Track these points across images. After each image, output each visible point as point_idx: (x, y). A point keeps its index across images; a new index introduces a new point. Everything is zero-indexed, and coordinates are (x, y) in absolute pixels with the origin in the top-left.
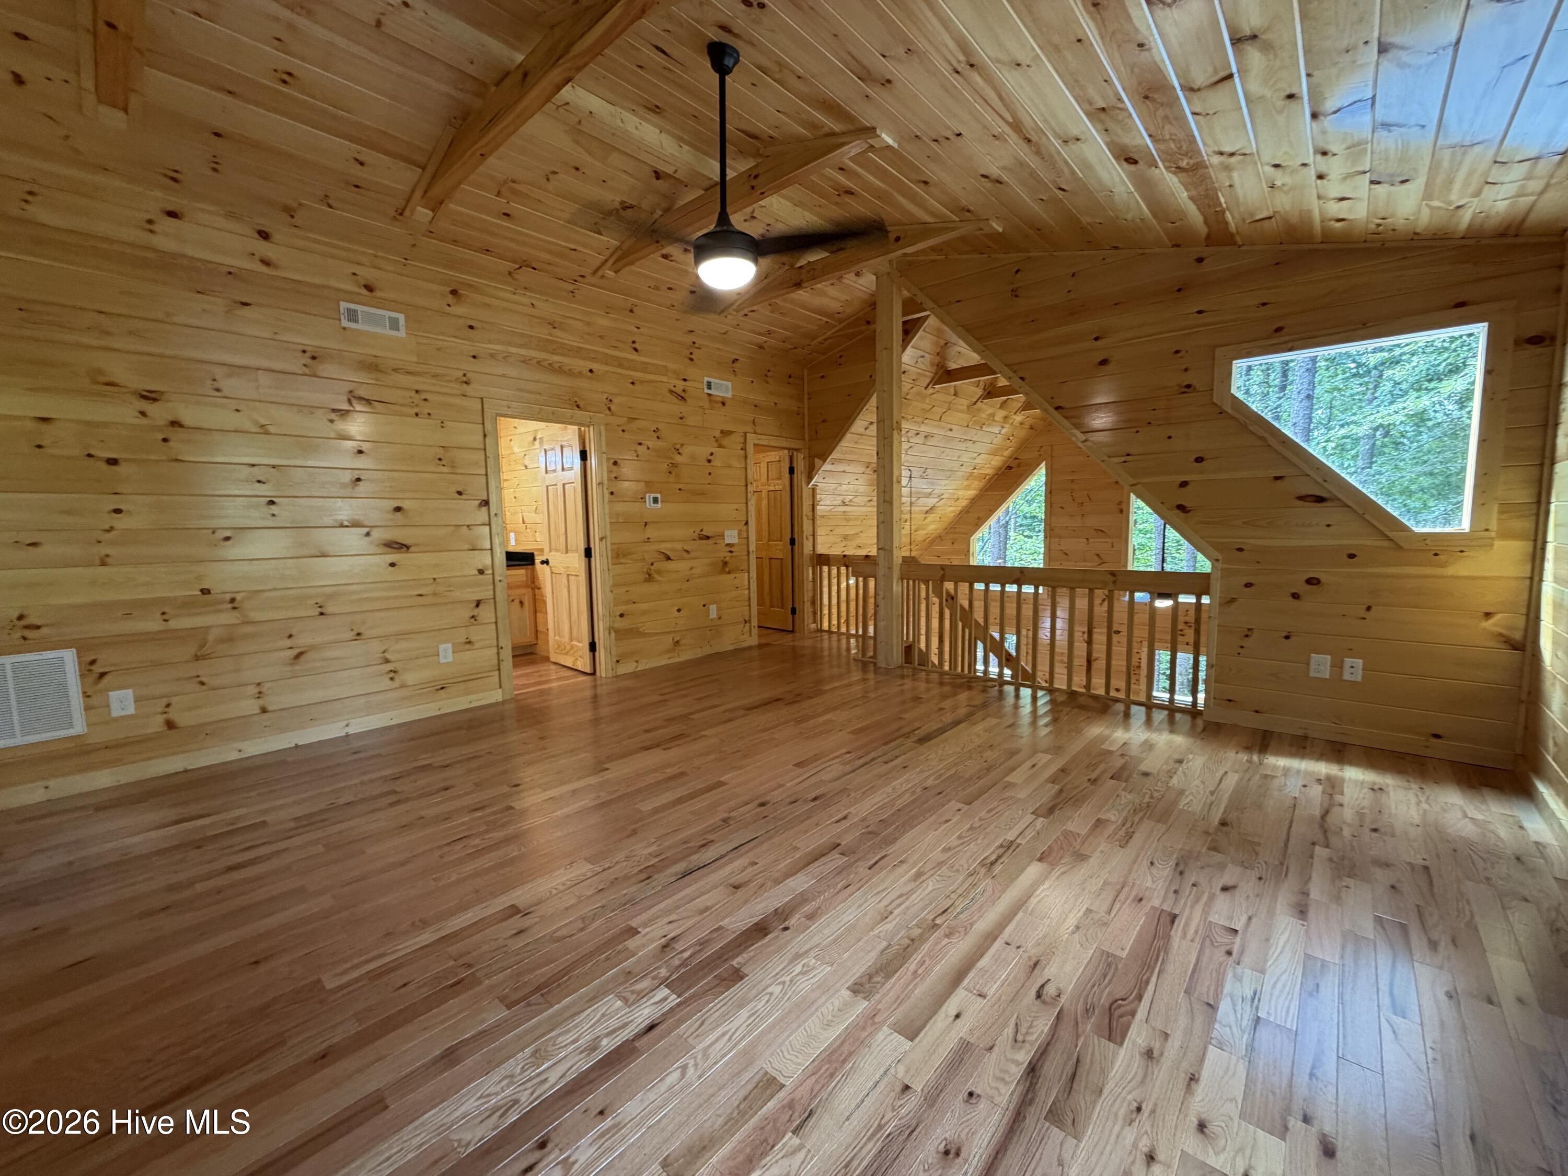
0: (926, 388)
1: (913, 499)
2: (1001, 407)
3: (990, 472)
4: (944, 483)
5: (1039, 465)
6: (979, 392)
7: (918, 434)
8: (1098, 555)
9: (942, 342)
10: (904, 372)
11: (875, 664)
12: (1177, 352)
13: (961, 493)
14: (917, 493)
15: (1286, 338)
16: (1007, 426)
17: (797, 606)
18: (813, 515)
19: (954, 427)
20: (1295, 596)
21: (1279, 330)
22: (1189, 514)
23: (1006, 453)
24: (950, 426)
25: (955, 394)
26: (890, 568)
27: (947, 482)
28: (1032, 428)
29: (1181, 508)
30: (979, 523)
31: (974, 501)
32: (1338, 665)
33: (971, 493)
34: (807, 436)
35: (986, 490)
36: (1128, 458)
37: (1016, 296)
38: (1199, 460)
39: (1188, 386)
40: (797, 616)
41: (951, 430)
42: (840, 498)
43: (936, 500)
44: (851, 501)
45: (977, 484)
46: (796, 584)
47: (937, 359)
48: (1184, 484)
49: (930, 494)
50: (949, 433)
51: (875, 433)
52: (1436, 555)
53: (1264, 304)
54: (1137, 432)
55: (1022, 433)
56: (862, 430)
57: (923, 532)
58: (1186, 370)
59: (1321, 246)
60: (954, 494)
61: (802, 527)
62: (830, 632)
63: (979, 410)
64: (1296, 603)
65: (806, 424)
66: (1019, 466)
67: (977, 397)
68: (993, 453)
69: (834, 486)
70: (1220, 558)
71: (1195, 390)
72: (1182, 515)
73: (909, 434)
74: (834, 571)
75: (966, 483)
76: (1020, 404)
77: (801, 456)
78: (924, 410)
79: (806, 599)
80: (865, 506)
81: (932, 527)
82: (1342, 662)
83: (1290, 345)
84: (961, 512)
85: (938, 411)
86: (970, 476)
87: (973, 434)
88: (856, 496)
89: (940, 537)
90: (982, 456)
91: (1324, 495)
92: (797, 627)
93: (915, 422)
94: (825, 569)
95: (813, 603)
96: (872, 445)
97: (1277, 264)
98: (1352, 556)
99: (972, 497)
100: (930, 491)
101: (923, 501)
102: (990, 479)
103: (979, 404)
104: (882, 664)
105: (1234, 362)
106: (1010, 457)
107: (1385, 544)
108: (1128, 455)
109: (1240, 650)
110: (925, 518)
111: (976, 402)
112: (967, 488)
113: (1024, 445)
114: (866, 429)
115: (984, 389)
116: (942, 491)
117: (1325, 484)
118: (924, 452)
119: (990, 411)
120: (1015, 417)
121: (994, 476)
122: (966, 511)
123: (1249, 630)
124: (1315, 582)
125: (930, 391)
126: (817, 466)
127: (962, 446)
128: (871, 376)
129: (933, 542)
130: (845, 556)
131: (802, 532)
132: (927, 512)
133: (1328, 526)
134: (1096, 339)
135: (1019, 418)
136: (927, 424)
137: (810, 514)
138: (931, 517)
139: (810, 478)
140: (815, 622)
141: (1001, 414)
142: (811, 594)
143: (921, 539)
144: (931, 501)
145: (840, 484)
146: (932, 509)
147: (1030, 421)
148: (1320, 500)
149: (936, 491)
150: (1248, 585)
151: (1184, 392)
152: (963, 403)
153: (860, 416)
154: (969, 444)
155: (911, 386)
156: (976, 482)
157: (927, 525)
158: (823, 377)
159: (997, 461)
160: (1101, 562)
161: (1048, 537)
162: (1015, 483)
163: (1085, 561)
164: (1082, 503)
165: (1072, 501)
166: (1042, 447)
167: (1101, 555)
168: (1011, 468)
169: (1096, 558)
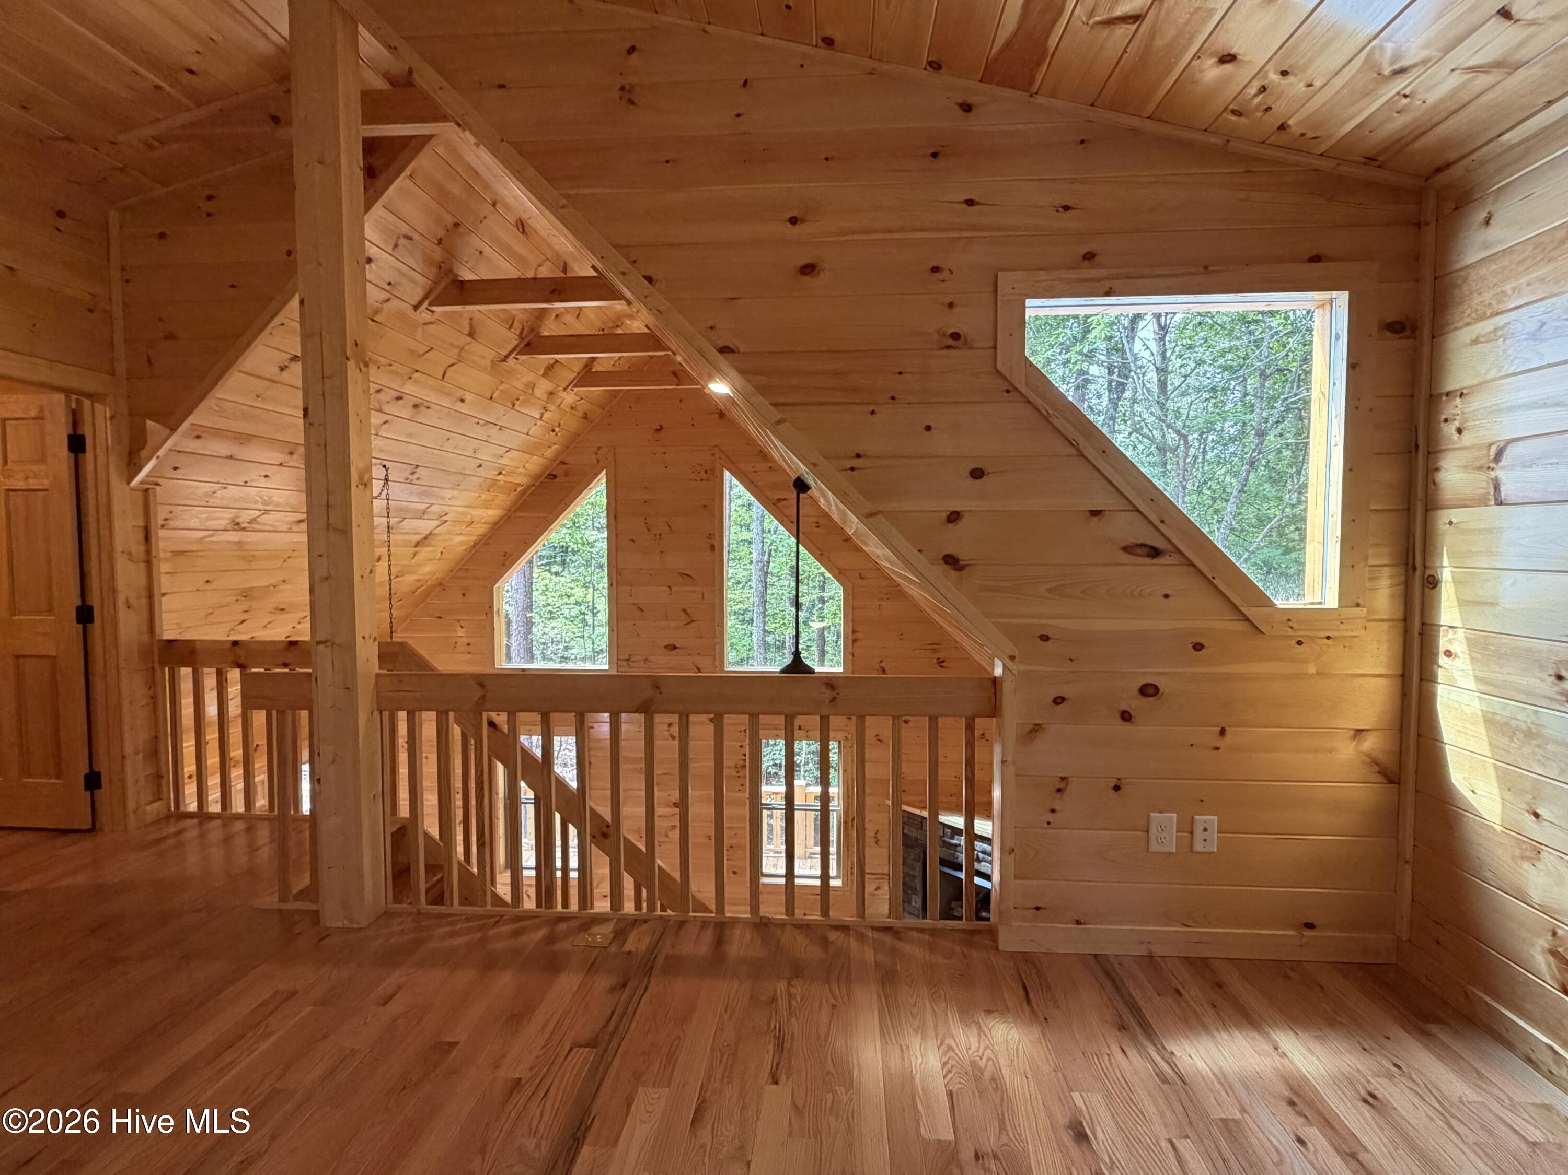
0: (416, 308)
1: (393, 521)
2: (545, 375)
3: (523, 480)
4: (448, 494)
5: (597, 475)
6: (512, 339)
7: (399, 398)
8: (684, 610)
9: (449, 219)
10: (369, 261)
11: (315, 916)
12: (935, 269)
13: (477, 512)
14: (400, 509)
15: (1102, 273)
16: (552, 408)
17: (102, 767)
18: (148, 552)
19: (469, 397)
20: (1126, 717)
21: (1089, 256)
22: (964, 573)
23: (549, 453)
24: (460, 393)
25: (471, 334)
26: (350, 689)
27: (455, 493)
28: (585, 416)
29: (951, 561)
30: (506, 562)
31: (497, 527)
32: (1188, 828)
33: (492, 514)
34: (122, 368)
35: (517, 510)
36: (856, 463)
37: (631, 102)
38: (977, 474)
39: (956, 336)
40: (103, 794)
41: (462, 401)
42: (228, 514)
43: (436, 523)
44: (253, 521)
45: (503, 500)
46: (100, 717)
47: (438, 254)
48: (954, 517)
49: (424, 512)
50: (459, 406)
51: (299, 382)
52: (1300, 643)
53: (1066, 208)
54: (873, 412)
55: (572, 423)
56: (272, 371)
57: (411, 578)
58: (951, 305)
59: (1150, 126)
60: (465, 514)
61: (112, 578)
62: (202, 815)
63: (511, 372)
64: (1127, 727)
65: (118, 338)
66: (566, 474)
67: (510, 347)
68: (529, 450)
69: (208, 487)
70: (1016, 653)
71: (968, 345)
72: (954, 574)
73: (381, 396)
74: (210, 680)
75: (484, 496)
76: (572, 376)
77: (103, 412)
78: (412, 352)
79: (129, 749)
80: (290, 531)
81: (427, 569)
82: (1193, 821)
83: (1108, 284)
84: (476, 544)
85: (439, 359)
86: (492, 485)
87: (498, 413)
88: (266, 512)
89: (441, 585)
90: (514, 454)
91: (1160, 544)
92: (104, 819)
93: (394, 373)
94: (186, 672)
95: (154, 753)
96: (295, 407)
97: (1082, 142)
98: (1198, 647)
99: (494, 519)
100: (424, 506)
101: (410, 524)
102: (523, 493)
103: (511, 361)
104: (333, 918)
105: (1029, 302)
106: (554, 460)
107: (1241, 626)
108: (858, 456)
109: (1050, 817)
110: (415, 554)
111: (507, 357)
112: (486, 505)
113: (573, 442)
114: (282, 369)
115: (520, 335)
116: (445, 508)
117: (1162, 527)
118: (411, 435)
119: (530, 377)
120: (563, 395)
121: (529, 487)
122: (484, 541)
123: (1063, 779)
124: (1151, 691)
125: (424, 315)
126: (152, 440)
127: (480, 432)
128: (289, 253)
129: (427, 594)
130: (235, 643)
131: (114, 591)
132: (417, 544)
133: (1166, 596)
134: (793, 221)
135: (569, 398)
136: (417, 382)
137: (138, 549)
138: (425, 552)
139: (133, 465)
140: (158, 796)
141: (544, 386)
142: (144, 736)
143: (406, 589)
144: (427, 525)
145: (225, 486)
146: (426, 539)
147: (583, 406)
148: (1155, 553)
149: (435, 508)
150: (1059, 701)
151: (949, 347)
152: (482, 352)
153: (264, 337)
154: (494, 431)
155: (385, 296)
156: (501, 497)
157: (419, 565)
158: (162, 236)
159: (534, 464)
160: (688, 620)
161: (614, 585)
162: (562, 500)
163: (667, 620)
164: (660, 535)
165: (646, 531)
166: (600, 448)
167: (689, 610)
168: (555, 477)
169: (683, 615)
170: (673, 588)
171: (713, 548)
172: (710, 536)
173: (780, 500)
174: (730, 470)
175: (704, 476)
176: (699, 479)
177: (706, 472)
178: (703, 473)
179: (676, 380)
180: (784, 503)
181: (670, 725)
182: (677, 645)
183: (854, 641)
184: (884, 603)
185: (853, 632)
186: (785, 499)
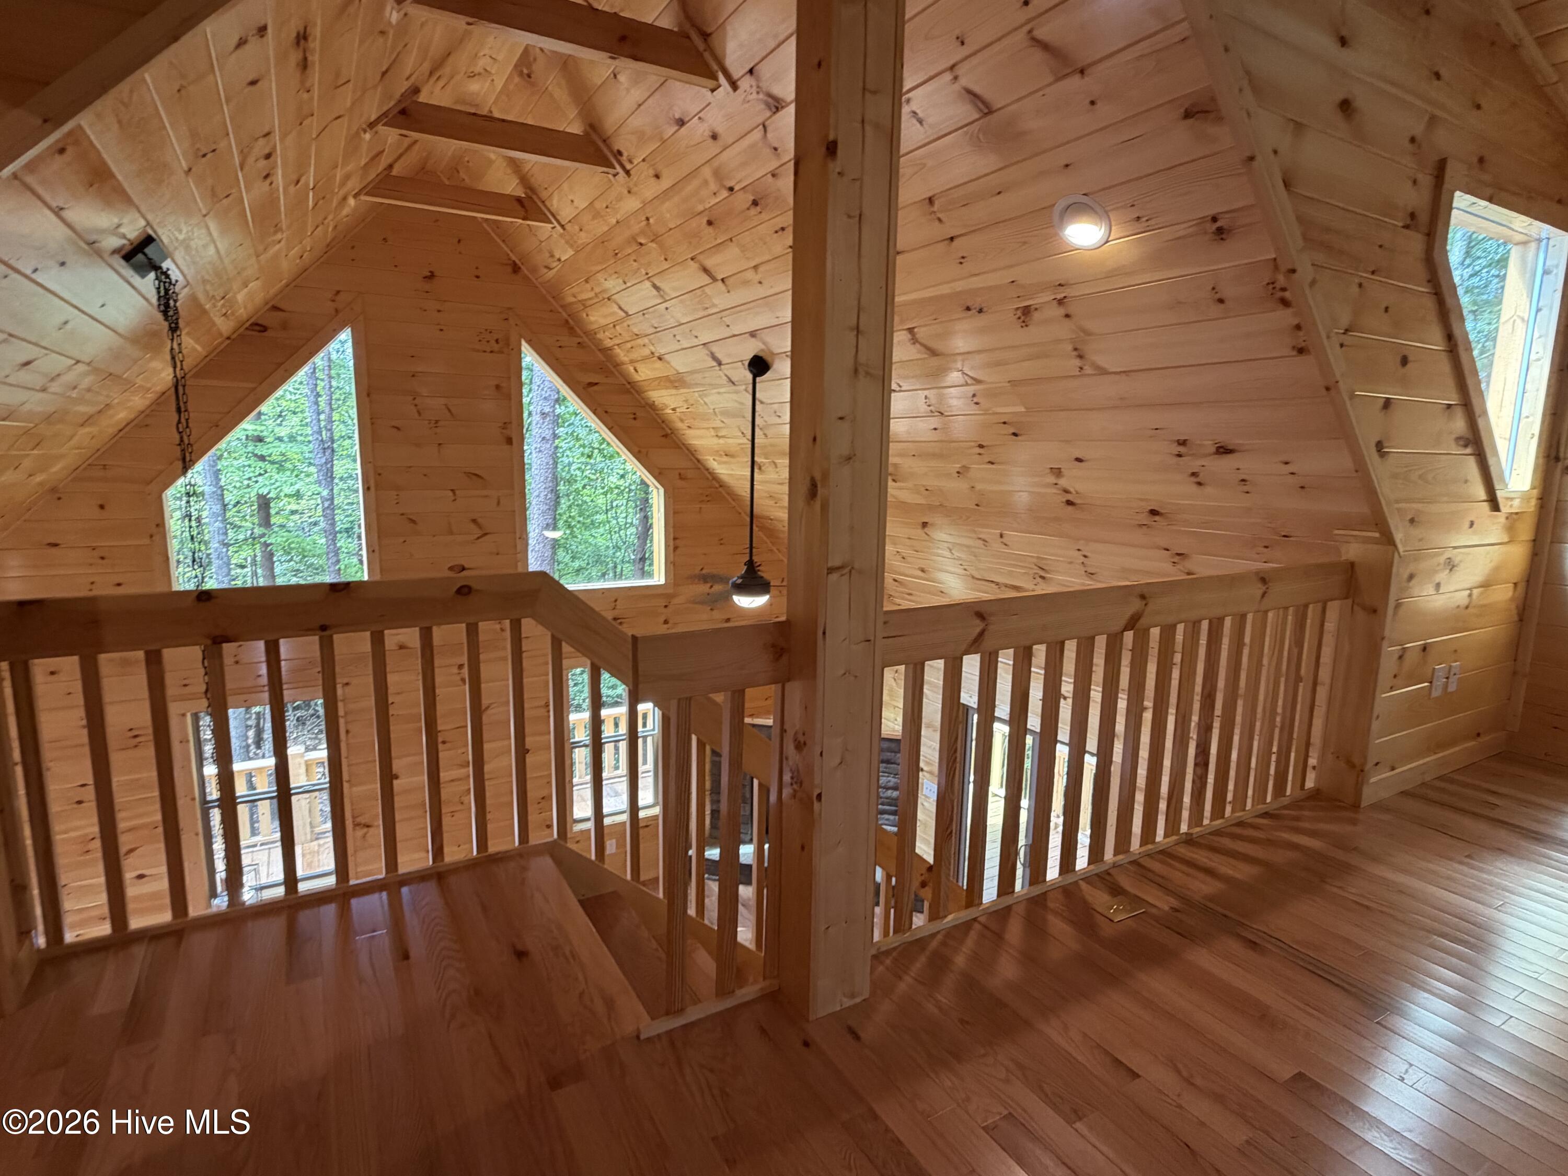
5: (336, 332)
8: (474, 521)
58: (1415, 182)
66: (284, 326)
76: (372, 176)
89: (53, 492)
106: (268, 302)
120: (350, 202)
121: (224, 340)
160: (480, 533)
161: (373, 489)
162: (280, 365)
163: (451, 533)
164: (437, 422)
165: (416, 415)
166: (338, 292)
167: (480, 520)
168: (264, 329)
169: (472, 526)
170: (457, 492)
171: (509, 441)
172: (505, 425)
173: (591, 384)
174: (529, 342)
175: (496, 347)
176: (488, 350)
177: (497, 341)
178: (493, 342)
179: (523, 213)
180: (595, 388)
181: (461, 667)
182: (466, 566)
183: (676, 548)
184: (704, 506)
185: (675, 539)
186: (596, 384)
